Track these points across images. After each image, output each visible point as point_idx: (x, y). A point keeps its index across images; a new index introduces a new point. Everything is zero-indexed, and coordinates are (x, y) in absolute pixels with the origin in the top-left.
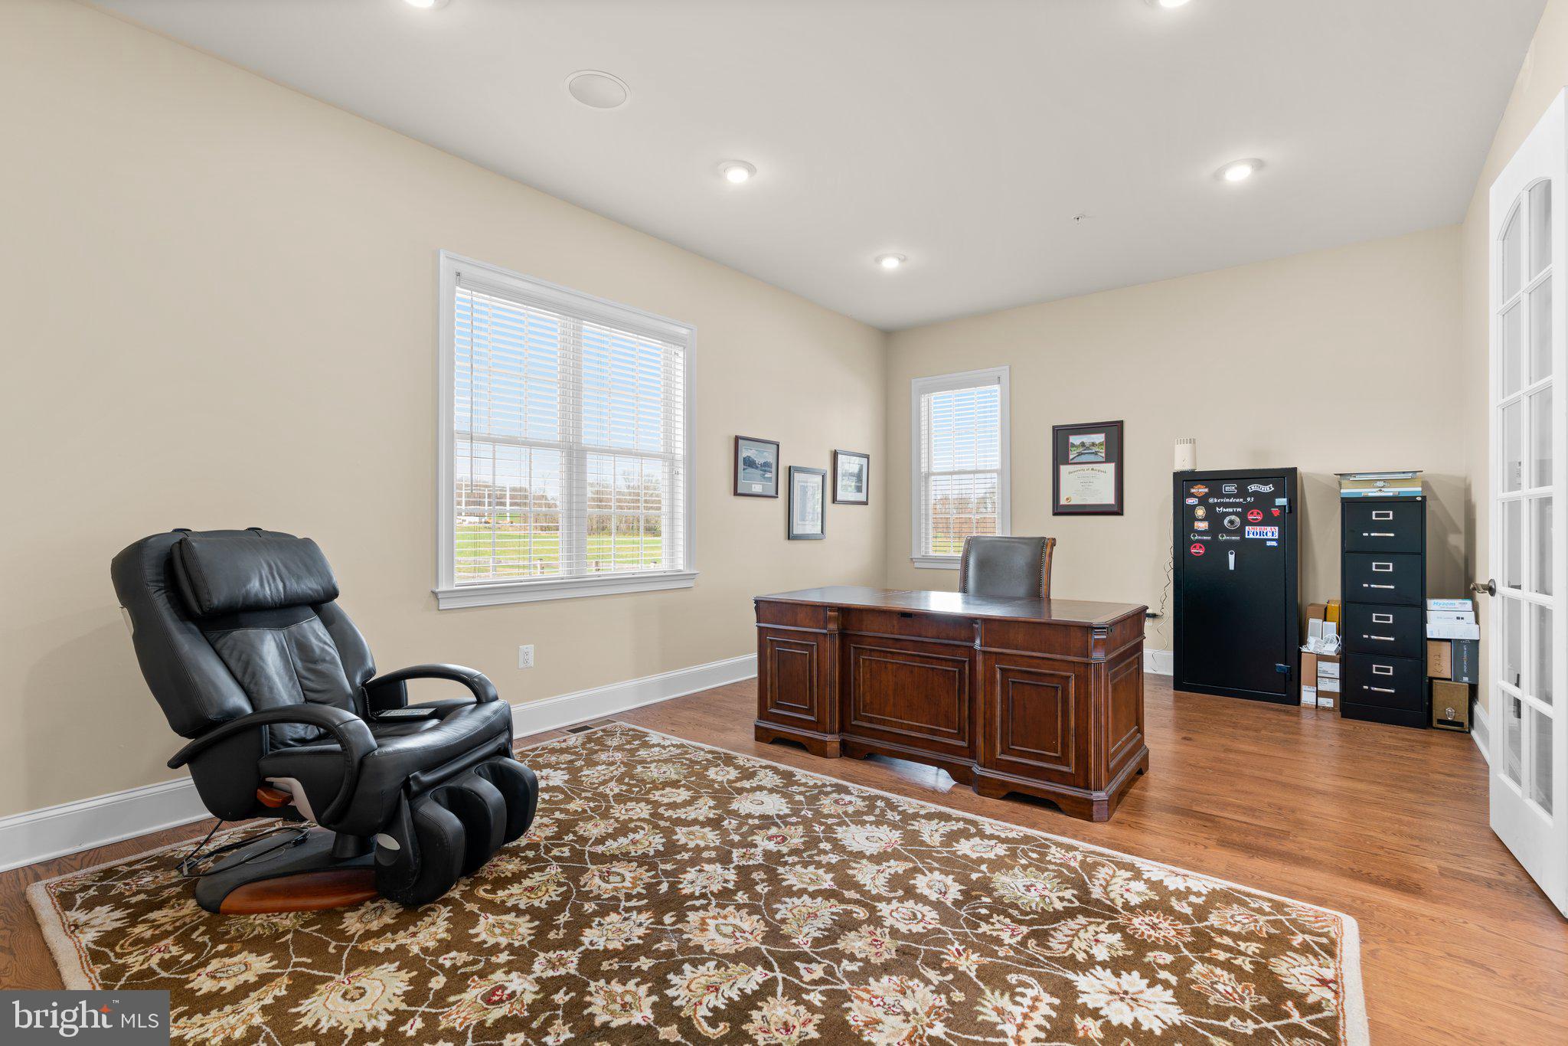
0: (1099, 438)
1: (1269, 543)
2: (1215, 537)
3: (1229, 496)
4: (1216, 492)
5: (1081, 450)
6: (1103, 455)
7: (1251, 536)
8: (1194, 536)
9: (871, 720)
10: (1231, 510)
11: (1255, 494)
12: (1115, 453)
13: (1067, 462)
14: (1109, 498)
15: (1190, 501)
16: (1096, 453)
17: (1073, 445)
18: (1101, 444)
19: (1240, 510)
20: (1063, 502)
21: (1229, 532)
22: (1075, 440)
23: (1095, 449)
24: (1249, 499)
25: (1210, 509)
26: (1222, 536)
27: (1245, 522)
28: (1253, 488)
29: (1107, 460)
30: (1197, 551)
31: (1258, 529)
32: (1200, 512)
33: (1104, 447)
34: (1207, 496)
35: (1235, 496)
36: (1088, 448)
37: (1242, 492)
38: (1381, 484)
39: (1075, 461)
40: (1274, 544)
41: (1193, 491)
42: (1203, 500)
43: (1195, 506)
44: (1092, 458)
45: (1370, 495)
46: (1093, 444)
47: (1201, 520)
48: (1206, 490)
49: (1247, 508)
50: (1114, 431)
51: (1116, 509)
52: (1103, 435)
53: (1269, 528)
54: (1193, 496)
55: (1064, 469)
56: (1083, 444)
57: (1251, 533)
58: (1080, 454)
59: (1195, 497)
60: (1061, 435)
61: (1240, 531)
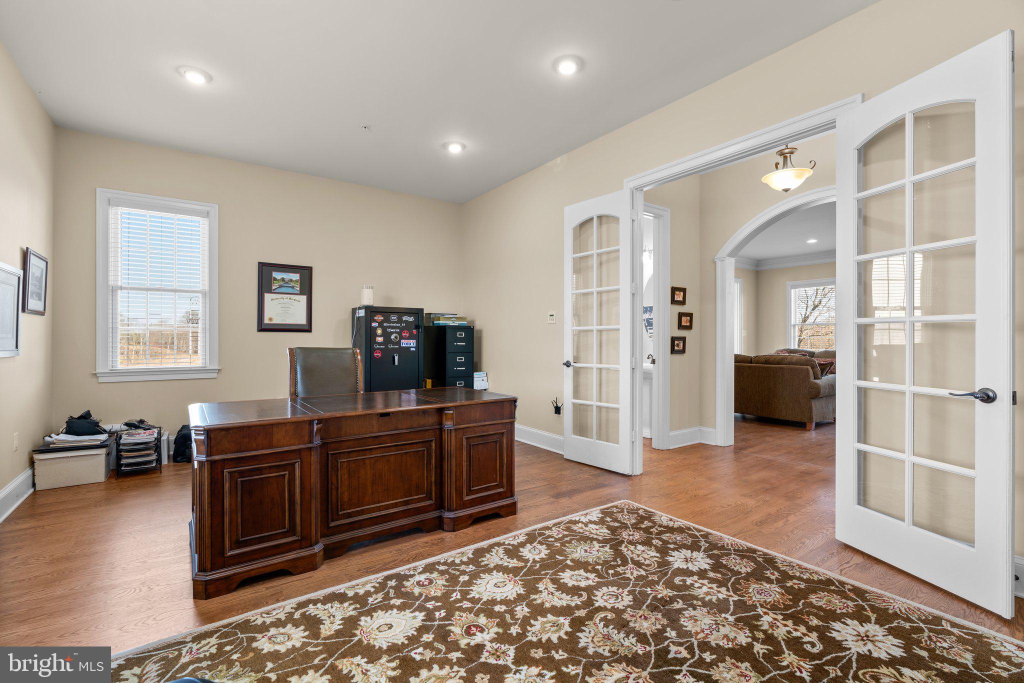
0: (296, 277)
1: (412, 349)
2: (386, 346)
3: (394, 322)
4: (387, 320)
5: (281, 283)
6: (298, 289)
7: (404, 345)
8: (376, 346)
9: (349, 515)
10: (394, 330)
11: (406, 321)
12: (306, 288)
13: (270, 291)
14: (302, 320)
15: (374, 325)
16: (293, 287)
17: (275, 279)
18: (296, 281)
19: (398, 330)
20: (266, 321)
21: (394, 344)
22: (277, 275)
23: (292, 284)
24: (403, 325)
25: (384, 329)
26: (390, 346)
27: (402, 338)
28: (405, 318)
29: (301, 293)
30: (377, 355)
31: (407, 341)
32: (379, 331)
33: (299, 283)
34: (383, 322)
35: (397, 323)
36: (287, 283)
37: (400, 321)
38: (454, 319)
39: (275, 291)
40: (414, 349)
41: (376, 318)
42: (381, 324)
43: (377, 328)
44: (290, 290)
45: (450, 324)
46: (291, 280)
47: (380, 336)
48: (382, 318)
49: (402, 329)
50: (306, 273)
51: (307, 328)
52: (298, 275)
53: (412, 341)
54: (375, 321)
55: (268, 297)
56: (283, 279)
57: (404, 343)
58: (281, 286)
59: (377, 322)
60: (266, 271)
61: (399, 343)
